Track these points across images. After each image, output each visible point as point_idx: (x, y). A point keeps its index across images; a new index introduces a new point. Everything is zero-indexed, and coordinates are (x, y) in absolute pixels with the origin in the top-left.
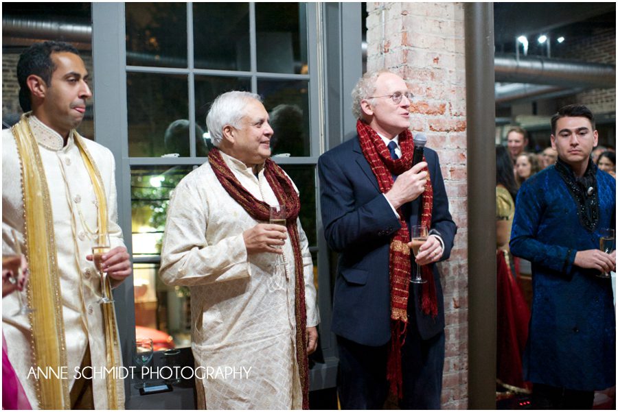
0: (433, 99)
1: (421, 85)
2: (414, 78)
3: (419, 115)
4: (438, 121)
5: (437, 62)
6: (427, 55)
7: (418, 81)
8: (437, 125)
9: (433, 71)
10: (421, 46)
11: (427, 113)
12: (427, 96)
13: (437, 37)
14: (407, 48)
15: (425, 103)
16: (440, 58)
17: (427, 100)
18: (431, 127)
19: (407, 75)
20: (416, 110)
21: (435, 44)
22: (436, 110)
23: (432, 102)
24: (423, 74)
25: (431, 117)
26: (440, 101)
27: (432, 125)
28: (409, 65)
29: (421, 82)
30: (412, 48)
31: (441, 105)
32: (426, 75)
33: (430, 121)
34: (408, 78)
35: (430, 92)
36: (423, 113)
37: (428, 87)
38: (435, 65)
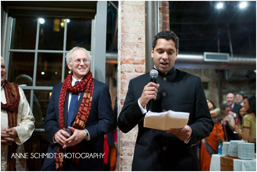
0: (137, 57)
1: (130, 50)
2: (127, 47)
3: (129, 65)
4: (140, 68)
5: (140, 40)
6: (134, 37)
7: (129, 49)
8: (140, 69)
9: (138, 44)
10: (131, 33)
11: (134, 64)
12: (134, 56)
13: (140, 28)
14: (123, 33)
15: (132, 59)
16: (142, 38)
17: (134, 57)
18: (136, 70)
19: (123, 46)
20: (127, 62)
21: (139, 31)
22: (139, 62)
23: (137, 59)
24: (132, 45)
25: (136, 66)
26: (142, 58)
27: (136, 69)
28: (124, 41)
29: (131, 49)
30: (126, 34)
31: (142, 60)
32: (134, 46)
33: (135, 68)
34: (123, 47)
35: (136, 53)
36: (131, 64)
37: (135, 51)
38: (139, 41)
